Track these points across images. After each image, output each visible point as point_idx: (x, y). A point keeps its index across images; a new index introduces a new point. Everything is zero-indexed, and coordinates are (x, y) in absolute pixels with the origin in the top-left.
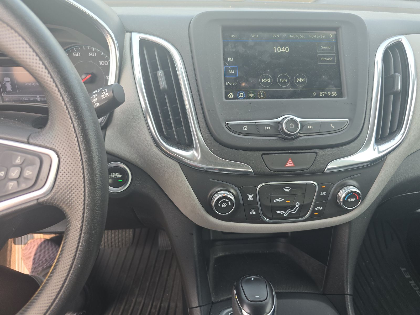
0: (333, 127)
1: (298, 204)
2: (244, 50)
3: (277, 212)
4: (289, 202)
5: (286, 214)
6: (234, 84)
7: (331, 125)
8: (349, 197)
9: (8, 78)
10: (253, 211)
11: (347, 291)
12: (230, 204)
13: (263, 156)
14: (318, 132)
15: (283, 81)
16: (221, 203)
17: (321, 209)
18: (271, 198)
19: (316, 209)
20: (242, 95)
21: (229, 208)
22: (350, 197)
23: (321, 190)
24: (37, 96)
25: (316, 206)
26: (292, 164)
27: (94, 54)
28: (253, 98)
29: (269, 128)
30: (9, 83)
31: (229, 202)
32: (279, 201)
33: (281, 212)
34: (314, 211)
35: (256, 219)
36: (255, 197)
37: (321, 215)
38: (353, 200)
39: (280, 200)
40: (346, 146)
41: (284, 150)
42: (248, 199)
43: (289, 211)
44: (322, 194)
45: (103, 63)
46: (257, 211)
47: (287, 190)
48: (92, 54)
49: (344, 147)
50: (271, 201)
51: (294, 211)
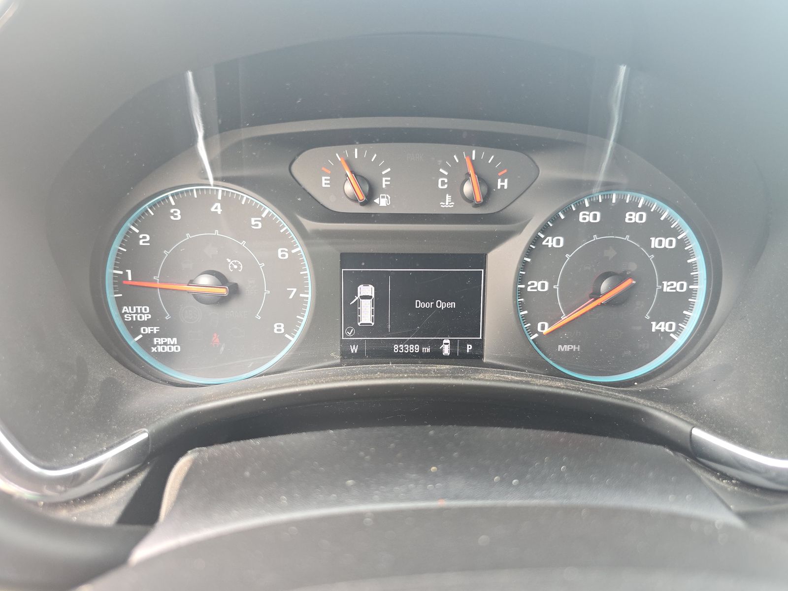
9: (371, 286)
24: (445, 341)
27: (641, 217)
30: (369, 301)
45: (660, 243)
48: (632, 217)
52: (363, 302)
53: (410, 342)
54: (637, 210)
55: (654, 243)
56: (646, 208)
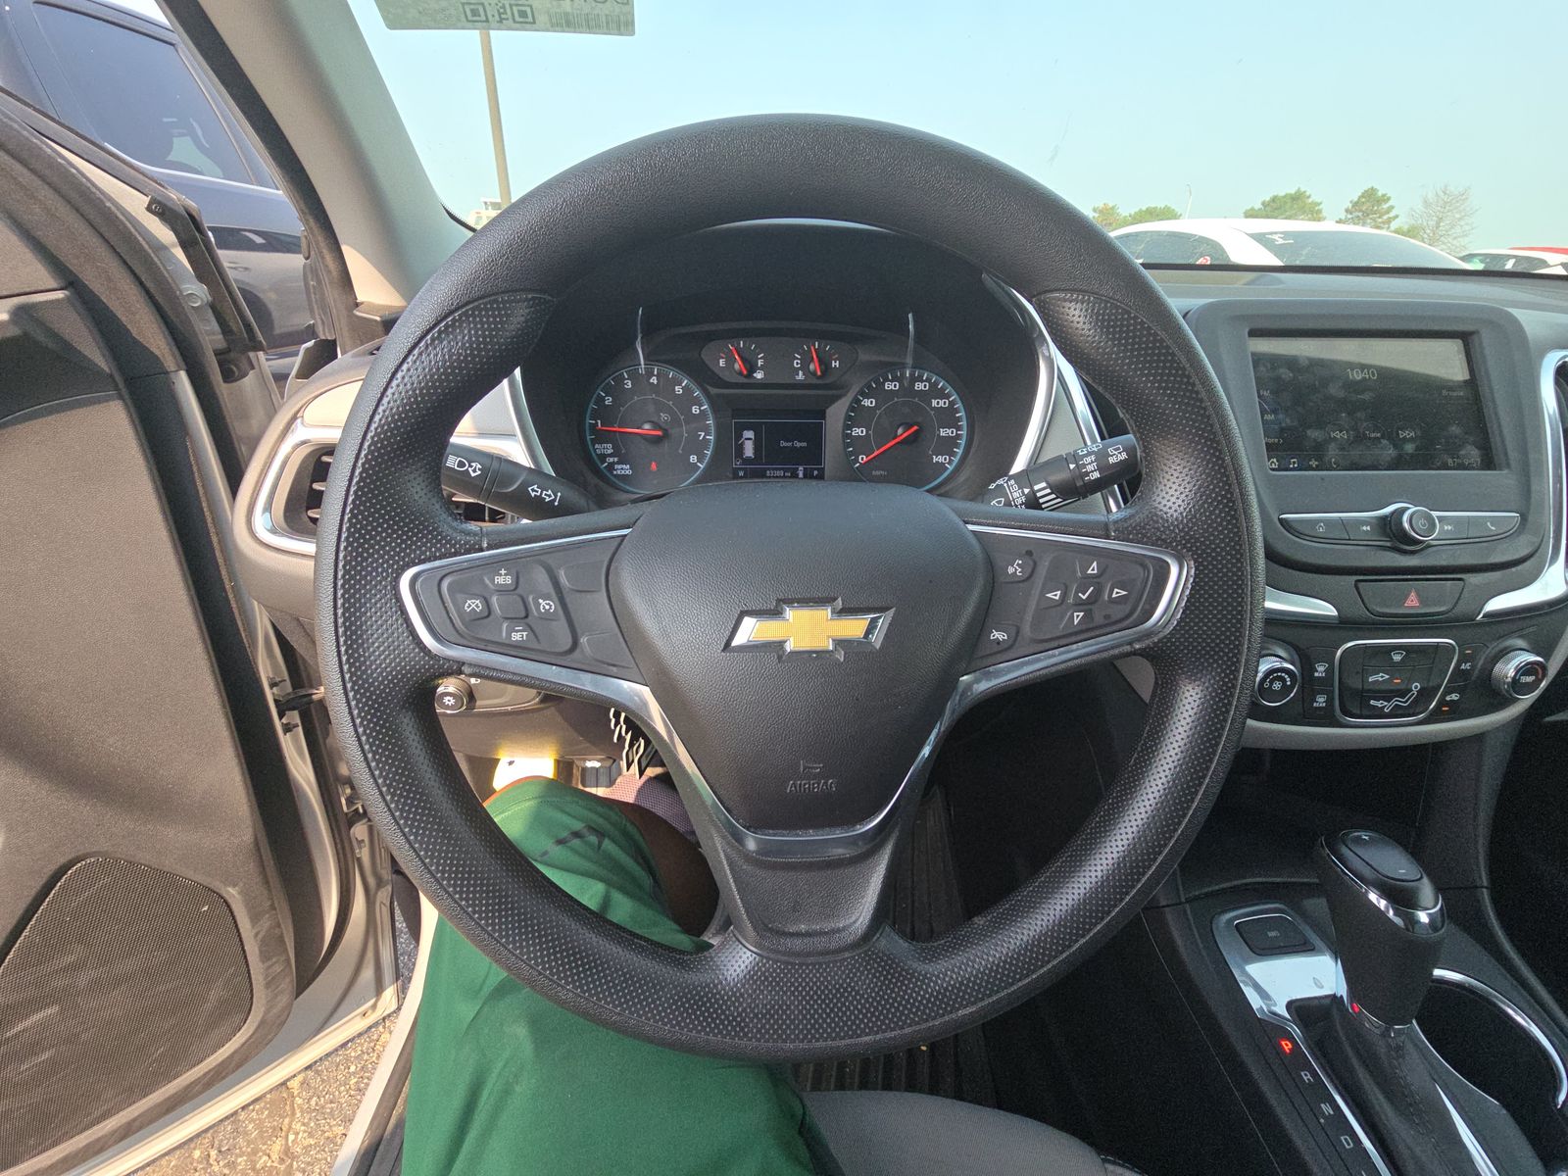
0: (1493, 528)
1: (1416, 686)
2: (1291, 375)
3: (1372, 702)
4: (1399, 681)
5: (1387, 706)
6: (1276, 440)
7: (1489, 524)
8: (1523, 674)
9: (752, 432)
10: (1321, 701)
11: (1480, 878)
12: (1289, 683)
13: (1360, 585)
14: (1465, 536)
15: (1373, 435)
16: (1271, 682)
17: (1456, 698)
18: (1364, 673)
19: (1448, 698)
20: (1294, 463)
21: (1286, 690)
22: (1525, 674)
23: (1463, 659)
24: (800, 468)
25: (1448, 691)
26: (1416, 603)
27: (925, 386)
28: (1317, 468)
29: (1369, 528)
30: (751, 442)
31: (1288, 679)
32: (1381, 679)
33: (1379, 704)
34: (1442, 703)
35: (1326, 718)
36: (1329, 671)
37: (1455, 712)
38: (1530, 679)
39: (1382, 677)
40: (1519, 568)
41: (1399, 574)
42: (1316, 674)
43: (1396, 701)
44: (1463, 667)
45: (938, 403)
46: (1330, 701)
47: (1397, 658)
48: (919, 386)
49: (1513, 569)
50: (1364, 681)
51: (1407, 701)
52: (746, 442)
53: (777, 469)
54: (922, 381)
55: (934, 403)
56: (928, 380)
